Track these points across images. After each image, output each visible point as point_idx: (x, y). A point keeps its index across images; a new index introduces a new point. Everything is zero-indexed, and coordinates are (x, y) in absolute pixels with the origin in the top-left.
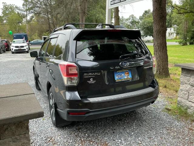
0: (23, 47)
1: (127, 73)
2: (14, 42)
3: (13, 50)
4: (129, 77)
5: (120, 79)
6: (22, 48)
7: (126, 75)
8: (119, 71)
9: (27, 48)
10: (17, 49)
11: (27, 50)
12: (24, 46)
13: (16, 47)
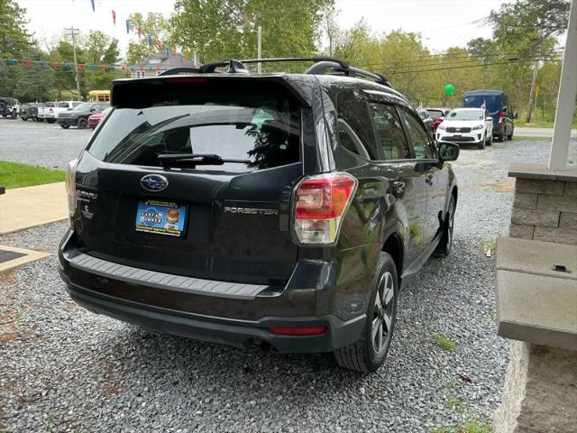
0: (468, 130)
1: (173, 212)
2: (454, 115)
3: (441, 137)
4: (176, 228)
5: (150, 224)
6: (464, 135)
7: (170, 219)
8: (152, 202)
9: (479, 136)
10: (451, 135)
11: (477, 141)
12: (472, 127)
13: (450, 130)
